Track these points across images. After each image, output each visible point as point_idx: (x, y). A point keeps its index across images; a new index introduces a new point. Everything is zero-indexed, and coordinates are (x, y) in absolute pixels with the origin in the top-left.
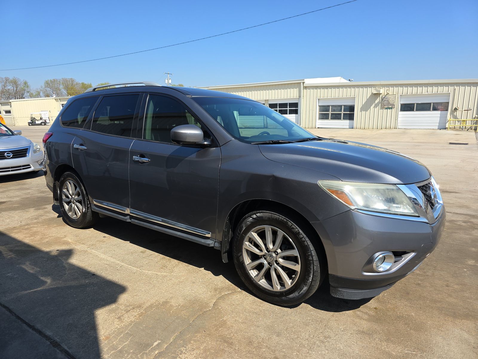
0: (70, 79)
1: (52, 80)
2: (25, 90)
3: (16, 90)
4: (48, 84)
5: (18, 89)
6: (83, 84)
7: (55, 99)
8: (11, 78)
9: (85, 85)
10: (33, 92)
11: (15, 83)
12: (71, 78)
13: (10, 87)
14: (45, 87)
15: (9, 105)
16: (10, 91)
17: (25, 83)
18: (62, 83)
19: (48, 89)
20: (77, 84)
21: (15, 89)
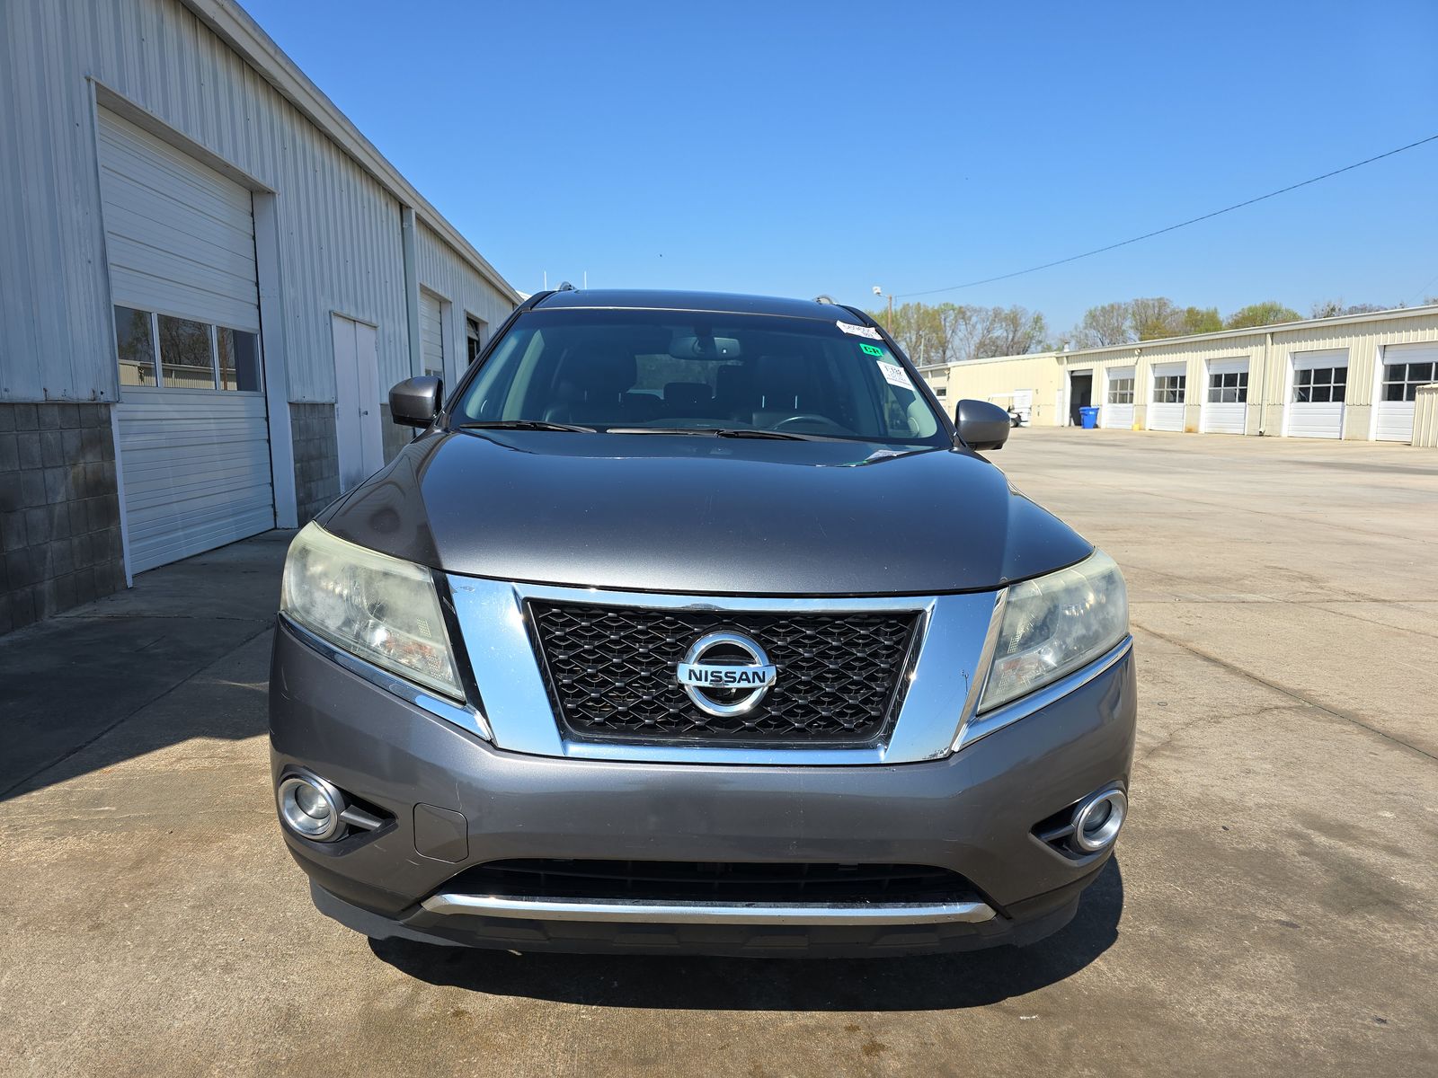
0: (1158, 299)
1: (1106, 305)
2: (1032, 338)
3: (1013, 339)
4: (1093, 319)
5: (1019, 334)
6: (1191, 311)
7: (1057, 358)
8: (1007, 309)
9: (1198, 313)
10: (1053, 342)
11: (1013, 320)
12: (1159, 297)
13: (999, 332)
14: (1085, 328)
15: (945, 375)
16: (999, 342)
17: (1037, 320)
18: (1133, 312)
19: (1092, 332)
20: (1174, 313)
21: (1011, 337)
